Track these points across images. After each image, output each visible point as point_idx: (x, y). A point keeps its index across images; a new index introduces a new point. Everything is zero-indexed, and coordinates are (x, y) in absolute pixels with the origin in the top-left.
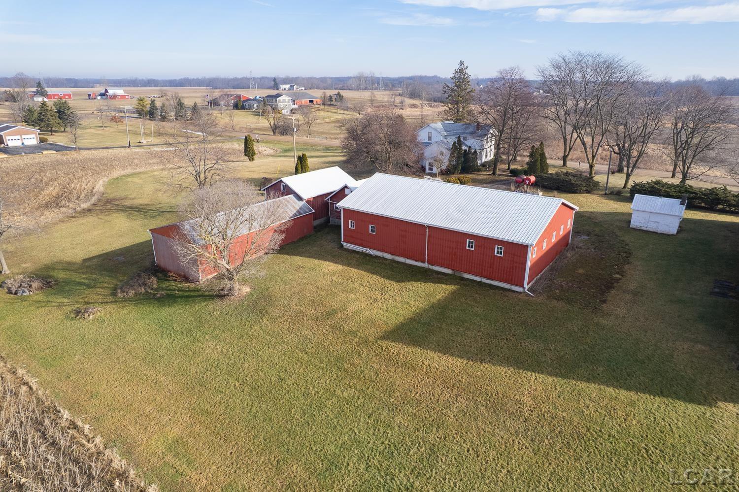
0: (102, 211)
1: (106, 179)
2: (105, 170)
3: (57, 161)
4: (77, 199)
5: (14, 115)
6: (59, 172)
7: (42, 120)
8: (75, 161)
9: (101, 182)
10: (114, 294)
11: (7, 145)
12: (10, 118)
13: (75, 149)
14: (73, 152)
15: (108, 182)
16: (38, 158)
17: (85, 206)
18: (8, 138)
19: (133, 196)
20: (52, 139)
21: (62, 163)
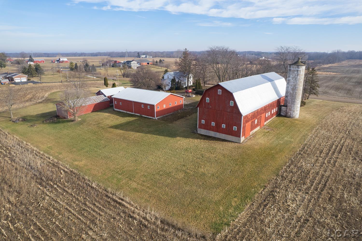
0: (45, 103)
1: (49, 93)
2: (50, 90)
3: (33, 87)
4: (38, 99)
5: (18, 70)
6: (33, 91)
7: (29, 72)
8: (39, 87)
9: (47, 94)
10: (43, 122)
11: (15, 81)
12: (17, 71)
13: (40, 83)
14: (39, 84)
15: (50, 94)
16: (26, 86)
17: (40, 101)
18: (15, 79)
19: (57, 98)
20: (32, 79)
21: (35, 88)
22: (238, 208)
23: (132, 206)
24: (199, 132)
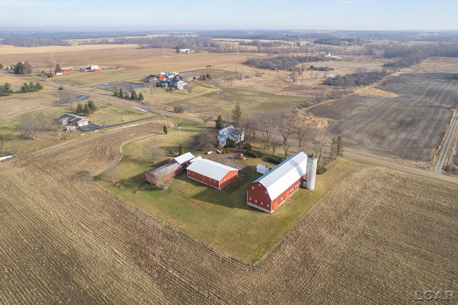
0: (126, 161)
4: (117, 156)
7: (85, 111)
9: (120, 148)
10: (140, 188)
13: (102, 127)
17: (120, 159)
18: (79, 123)
22: (264, 253)
23: (218, 252)
24: (248, 204)
